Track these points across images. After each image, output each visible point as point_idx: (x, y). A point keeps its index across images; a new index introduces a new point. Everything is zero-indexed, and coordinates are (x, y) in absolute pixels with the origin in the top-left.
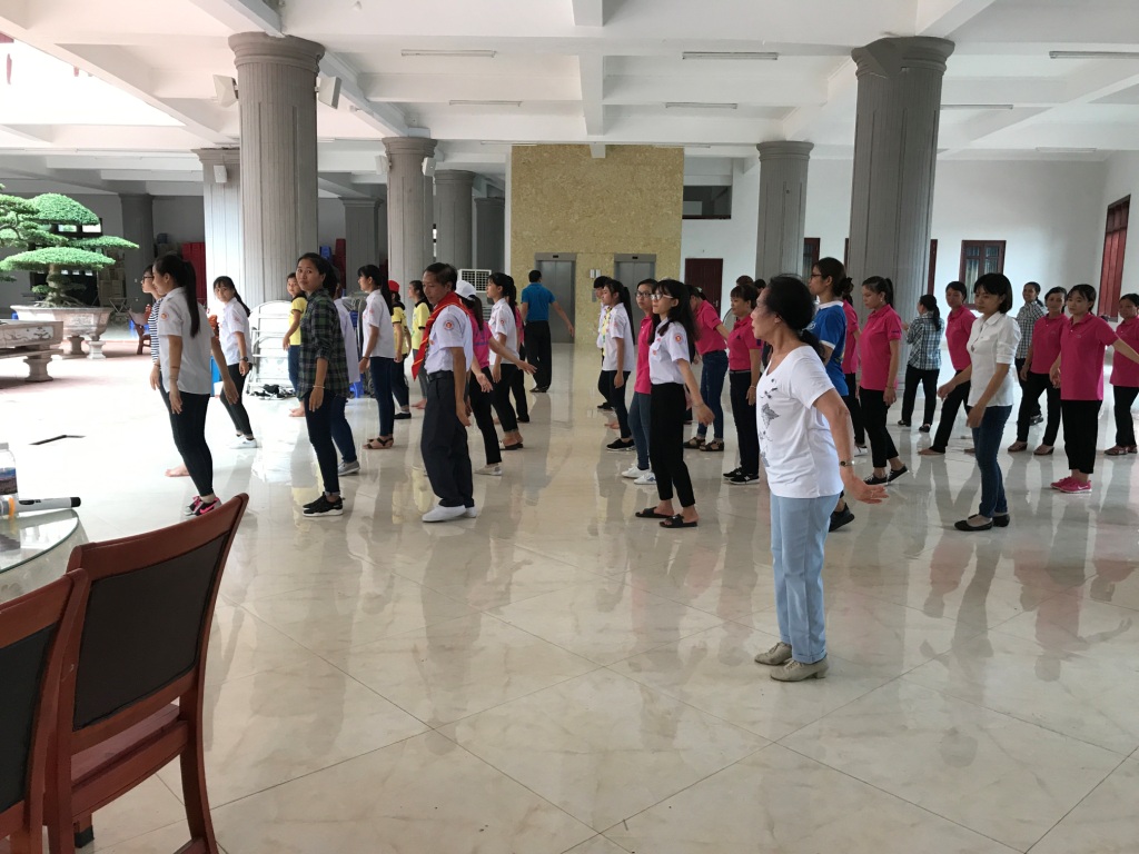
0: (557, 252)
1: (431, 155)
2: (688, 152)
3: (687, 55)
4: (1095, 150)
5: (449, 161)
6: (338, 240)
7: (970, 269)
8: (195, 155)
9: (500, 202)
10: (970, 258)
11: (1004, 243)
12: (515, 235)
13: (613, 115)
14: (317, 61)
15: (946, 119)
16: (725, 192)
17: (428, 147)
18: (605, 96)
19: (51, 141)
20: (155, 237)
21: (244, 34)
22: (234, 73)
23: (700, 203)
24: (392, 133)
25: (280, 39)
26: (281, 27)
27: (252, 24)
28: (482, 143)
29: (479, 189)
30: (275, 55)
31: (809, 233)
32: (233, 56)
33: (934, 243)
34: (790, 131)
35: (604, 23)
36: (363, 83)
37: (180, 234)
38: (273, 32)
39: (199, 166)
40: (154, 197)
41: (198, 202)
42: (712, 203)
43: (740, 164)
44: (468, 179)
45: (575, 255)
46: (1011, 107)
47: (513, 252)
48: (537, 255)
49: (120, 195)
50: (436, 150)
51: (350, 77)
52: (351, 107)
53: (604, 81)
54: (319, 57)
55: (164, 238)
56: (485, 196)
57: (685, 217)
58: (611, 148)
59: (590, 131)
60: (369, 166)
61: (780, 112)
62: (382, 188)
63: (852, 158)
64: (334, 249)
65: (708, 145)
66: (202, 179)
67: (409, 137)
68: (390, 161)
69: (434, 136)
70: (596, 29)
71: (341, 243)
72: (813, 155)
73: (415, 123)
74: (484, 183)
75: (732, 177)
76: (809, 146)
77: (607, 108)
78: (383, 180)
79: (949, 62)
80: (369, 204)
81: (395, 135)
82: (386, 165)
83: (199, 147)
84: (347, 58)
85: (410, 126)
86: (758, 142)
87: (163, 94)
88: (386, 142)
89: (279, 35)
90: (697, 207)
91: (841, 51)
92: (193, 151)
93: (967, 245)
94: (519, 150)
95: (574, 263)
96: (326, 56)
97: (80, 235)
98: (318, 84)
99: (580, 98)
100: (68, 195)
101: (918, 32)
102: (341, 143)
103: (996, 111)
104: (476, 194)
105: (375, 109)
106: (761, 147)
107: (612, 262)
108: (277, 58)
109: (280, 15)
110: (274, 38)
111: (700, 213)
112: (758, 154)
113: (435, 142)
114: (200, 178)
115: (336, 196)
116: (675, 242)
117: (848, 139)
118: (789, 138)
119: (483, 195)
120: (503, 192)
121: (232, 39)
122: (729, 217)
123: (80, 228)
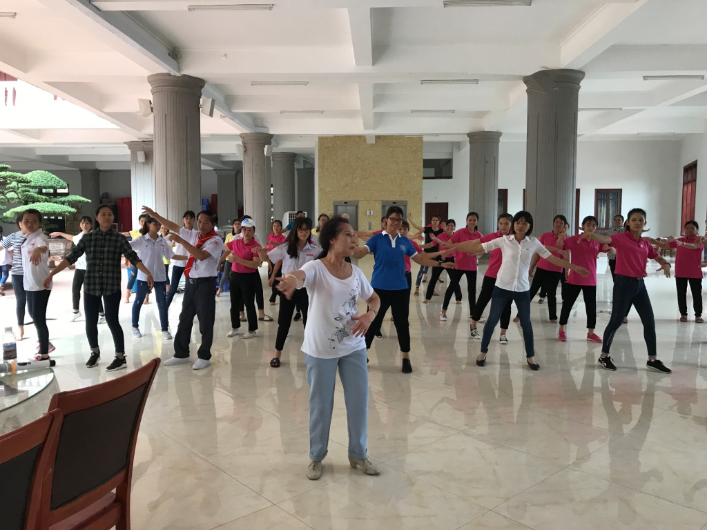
0: (346, 200)
1: (269, 143)
2: (425, 139)
3: (423, 82)
4: (674, 134)
5: (280, 147)
6: (213, 195)
7: (601, 206)
8: (126, 146)
9: (311, 172)
10: (601, 200)
11: (621, 190)
12: (321, 190)
13: (380, 118)
14: (201, 89)
15: (582, 117)
16: (449, 162)
17: (268, 139)
18: (374, 107)
19: (39, 139)
20: (101, 194)
21: (157, 75)
22: (151, 98)
23: (434, 169)
24: (245, 131)
25: (178, 77)
26: (179, 70)
27: (161, 68)
28: (300, 136)
29: (299, 164)
30: (175, 86)
31: (501, 186)
32: (149, 87)
33: (578, 191)
34: (488, 126)
35: (373, 64)
36: (228, 102)
37: (116, 193)
38: (174, 73)
39: (129, 152)
40: (100, 170)
41: (127, 174)
42: (441, 169)
43: (457, 145)
44: (292, 157)
45: (358, 202)
46: (621, 109)
47: (320, 201)
48: (334, 202)
49: (80, 170)
50: (272, 140)
51: (220, 98)
52: (221, 116)
53: (374, 98)
54: (202, 87)
55: (106, 196)
56: (302, 167)
57: (424, 178)
58: (378, 138)
59: (366, 127)
60: (232, 150)
61: (481, 114)
62: (239, 164)
63: (526, 140)
64: (210, 200)
65: (437, 135)
66: (130, 160)
67: (256, 133)
68: (245, 147)
69: (271, 132)
70: (368, 68)
71: (215, 197)
72: (502, 139)
73: (260, 125)
74: (302, 160)
75: (452, 153)
76: (499, 134)
77: (376, 114)
78: (241, 158)
79: (582, 84)
80: (231, 173)
81: (247, 132)
82: (242, 149)
83: (128, 140)
84: (218, 87)
85: (256, 126)
86: (468, 132)
87: (107, 110)
88: (242, 136)
89: (178, 74)
90: (431, 172)
91: (517, 78)
92: (125, 143)
93: (598, 192)
94: (323, 140)
95: (357, 207)
96: (206, 86)
97: (56, 194)
98: (201, 103)
99: (359, 108)
100: (49, 171)
101: (563, 66)
102: (215, 137)
103: (611, 112)
104: (297, 166)
105: (235, 117)
106: (469, 135)
107: (381, 206)
108: (177, 88)
109: (179, 63)
110: (174, 76)
111: (433, 176)
112: (468, 139)
113: (272, 136)
114: (129, 159)
115: (212, 168)
116: (419, 193)
117: (524, 130)
118: (487, 129)
119: (301, 167)
120: (313, 165)
121: (149, 77)
122: (451, 177)
123: (55, 191)
